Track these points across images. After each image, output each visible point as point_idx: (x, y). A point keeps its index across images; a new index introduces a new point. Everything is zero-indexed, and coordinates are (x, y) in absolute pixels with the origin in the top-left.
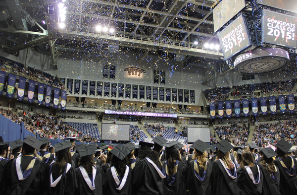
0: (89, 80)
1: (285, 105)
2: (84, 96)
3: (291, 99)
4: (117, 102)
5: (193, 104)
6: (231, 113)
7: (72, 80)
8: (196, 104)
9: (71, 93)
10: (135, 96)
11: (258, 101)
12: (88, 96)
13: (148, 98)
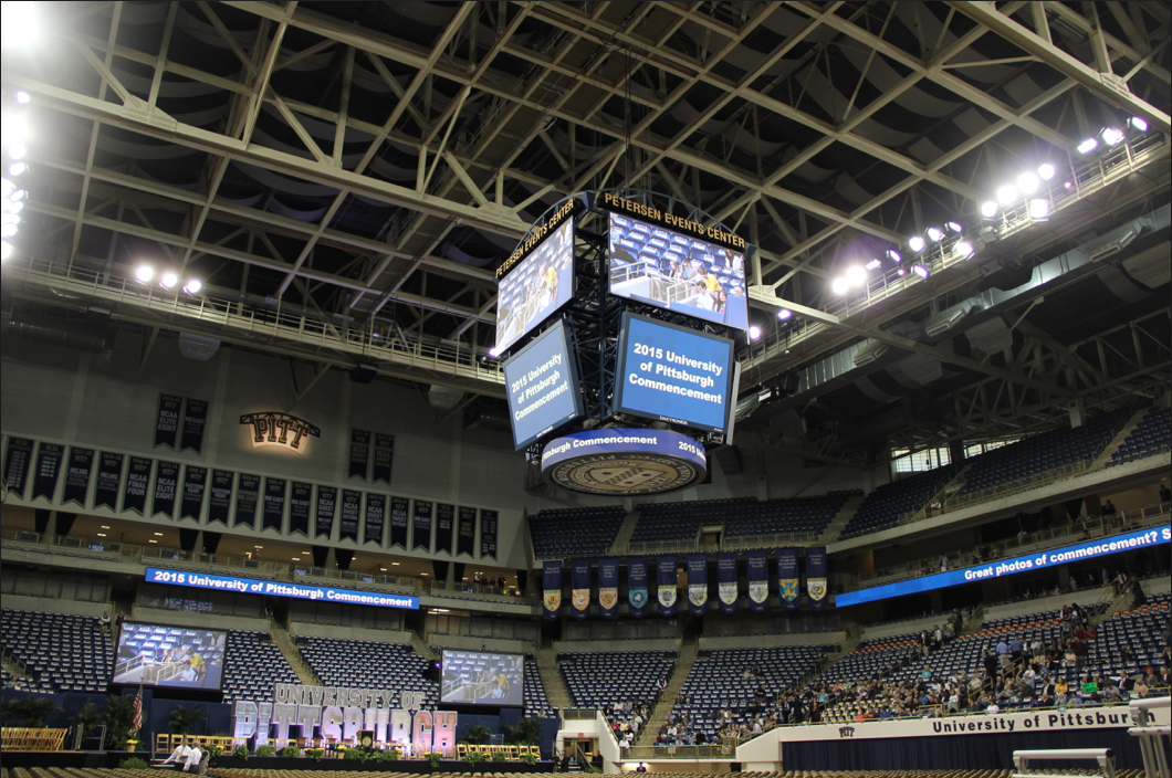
0: (98, 448)
1: (795, 582)
2: (72, 507)
3: (816, 560)
4: (200, 540)
5: (488, 561)
6: (614, 601)
7: (31, 443)
8: (501, 561)
9: (20, 491)
10: (272, 520)
11: (708, 564)
12: (89, 508)
13: (319, 532)
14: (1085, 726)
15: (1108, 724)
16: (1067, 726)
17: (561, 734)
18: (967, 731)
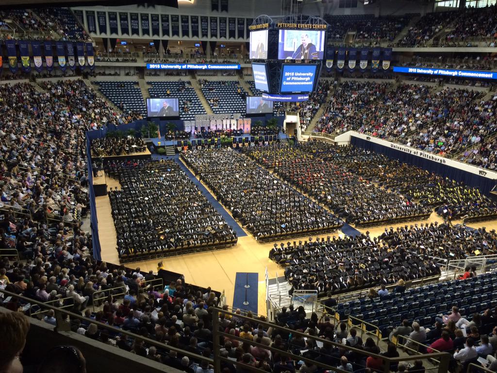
0: (118, 12)
1: (378, 62)
2: (114, 36)
3: (387, 53)
4: (161, 43)
7: (93, 12)
9: (95, 32)
12: (120, 35)
13: (203, 36)
14: (428, 159)
15: (434, 160)
16: (424, 157)
17: (285, 121)
18: (399, 149)
